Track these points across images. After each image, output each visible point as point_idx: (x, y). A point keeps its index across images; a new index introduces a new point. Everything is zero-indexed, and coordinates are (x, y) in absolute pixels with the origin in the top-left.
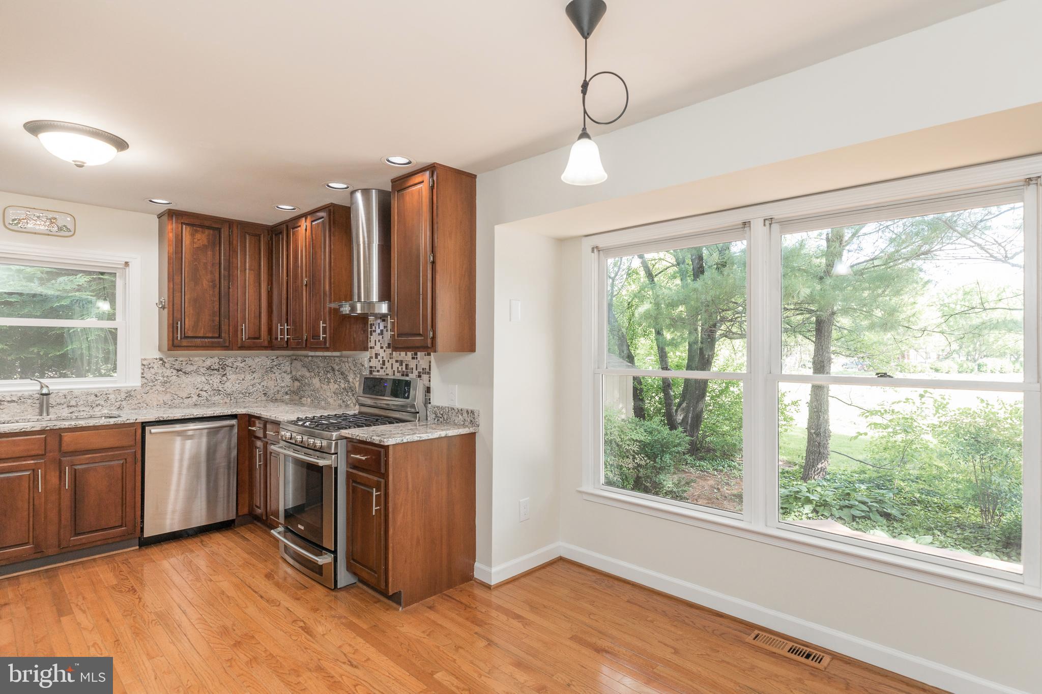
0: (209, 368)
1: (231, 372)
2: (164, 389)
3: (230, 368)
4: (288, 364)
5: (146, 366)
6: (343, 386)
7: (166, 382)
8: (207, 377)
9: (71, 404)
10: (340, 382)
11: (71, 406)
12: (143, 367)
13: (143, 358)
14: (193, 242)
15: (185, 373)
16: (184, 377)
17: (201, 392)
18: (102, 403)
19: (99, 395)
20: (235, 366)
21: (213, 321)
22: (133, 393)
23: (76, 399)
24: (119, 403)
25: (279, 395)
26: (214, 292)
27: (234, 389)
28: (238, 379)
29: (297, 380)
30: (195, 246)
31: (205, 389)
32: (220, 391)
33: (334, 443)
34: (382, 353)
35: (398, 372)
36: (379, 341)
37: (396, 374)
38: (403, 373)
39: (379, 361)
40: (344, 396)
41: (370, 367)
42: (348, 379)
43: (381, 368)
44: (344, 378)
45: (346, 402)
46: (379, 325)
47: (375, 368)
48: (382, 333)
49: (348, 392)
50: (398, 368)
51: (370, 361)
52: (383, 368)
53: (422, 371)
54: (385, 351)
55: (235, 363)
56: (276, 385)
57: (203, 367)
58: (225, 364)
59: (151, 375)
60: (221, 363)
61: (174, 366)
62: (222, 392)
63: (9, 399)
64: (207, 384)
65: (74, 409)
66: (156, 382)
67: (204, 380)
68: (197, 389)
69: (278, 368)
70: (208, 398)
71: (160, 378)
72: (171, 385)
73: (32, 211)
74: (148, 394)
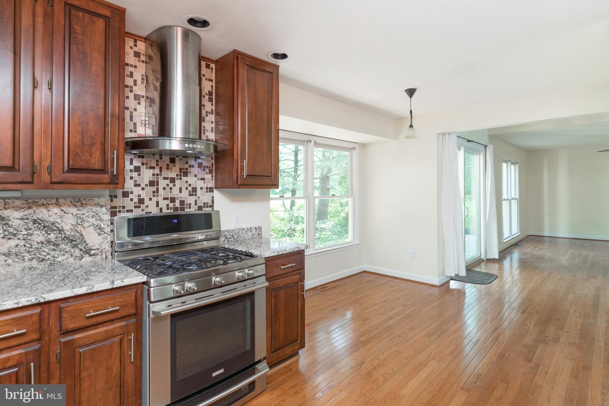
6: (40, 239)
10: (30, 235)
34: (137, 191)
35: (168, 209)
36: (131, 178)
37: (165, 211)
38: (176, 209)
39: (132, 200)
40: (42, 253)
41: (112, 207)
42: (57, 227)
43: (135, 207)
44: (44, 227)
45: (52, 259)
46: (131, 160)
47: (124, 207)
48: (137, 169)
49: (58, 245)
50: (168, 205)
51: (112, 201)
52: (139, 207)
53: (203, 205)
54: (143, 189)
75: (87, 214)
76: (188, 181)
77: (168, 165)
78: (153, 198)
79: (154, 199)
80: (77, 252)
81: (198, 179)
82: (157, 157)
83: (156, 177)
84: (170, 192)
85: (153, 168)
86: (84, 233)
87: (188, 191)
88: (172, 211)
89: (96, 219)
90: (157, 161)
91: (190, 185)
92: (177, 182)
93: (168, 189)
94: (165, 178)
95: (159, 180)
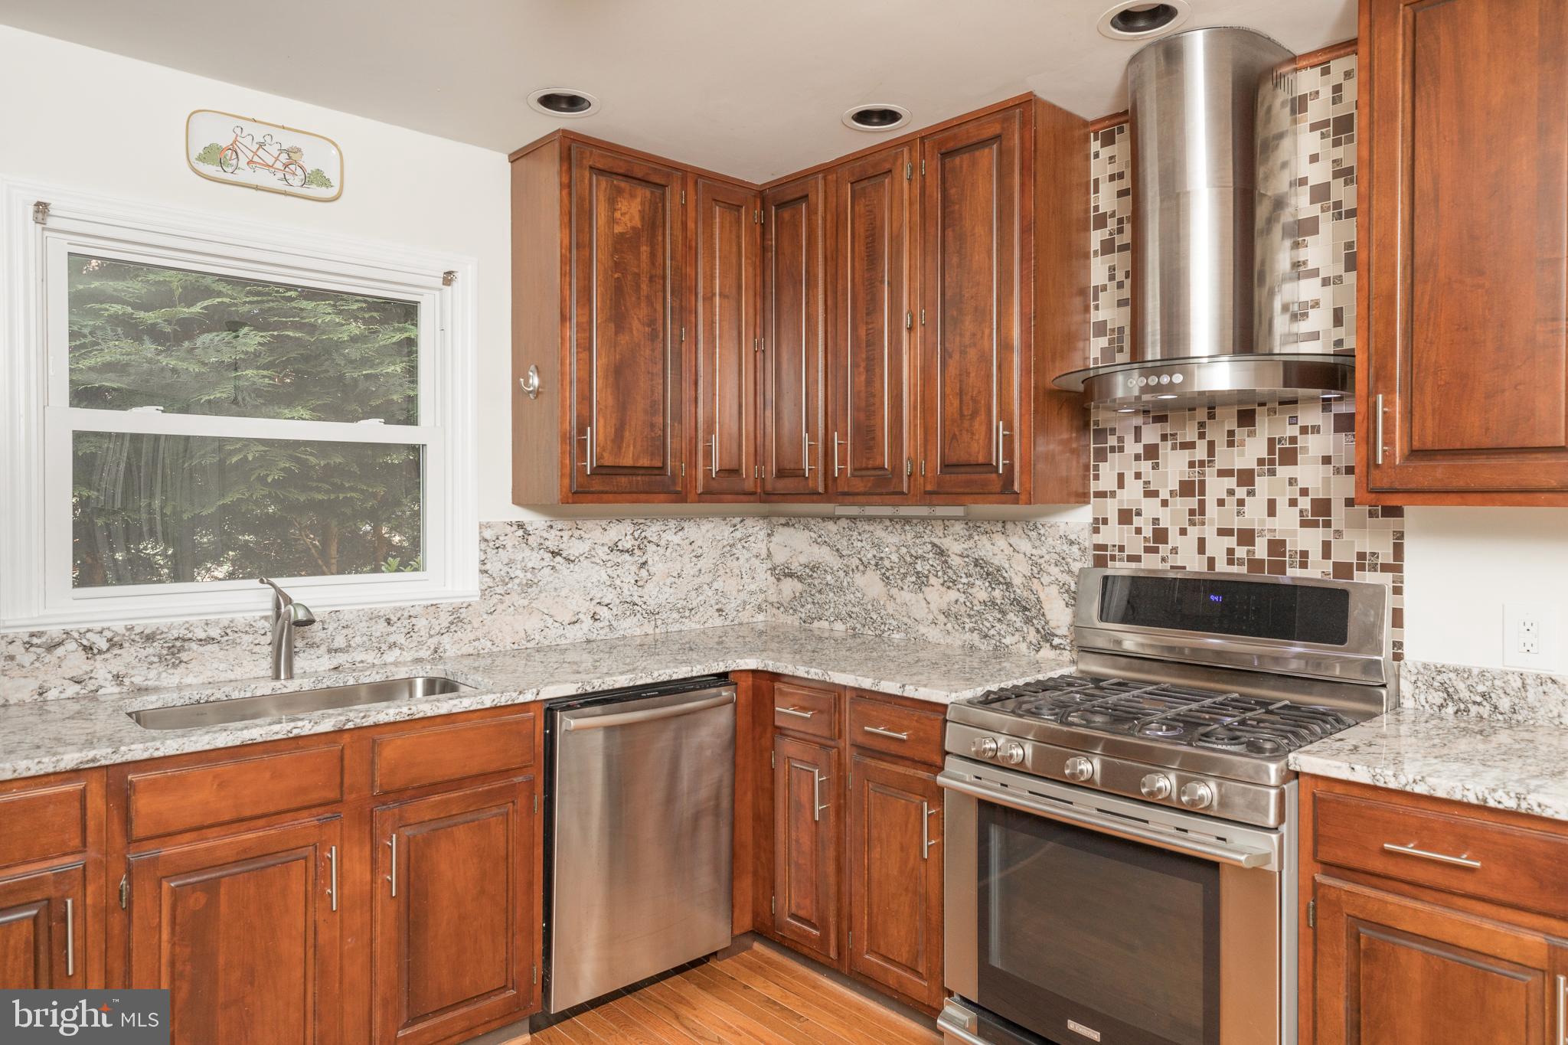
0: (614, 548)
1: (656, 558)
2: (526, 602)
3: (654, 548)
4: (762, 534)
5: (491, 544)
6: (983, 595)
7: (530, 584)
8: (610, 571)
9: (336, 645)
10: (971, 585)
11: (336, 651)
12: (484, 546)
13: (484, 520)
14: (612, 221)
16: (566, 572)
17: (598, 609)
18: (401, 639)
19: (393, 619)
20: (663, 543)
21: (652, 426)
22: (464, 614)
23: (345, 632)
24: (435, 640)
25: (747, 613)
26: (653, 350)
27: (662, 599)
28: (669, 575)
29: (791, 575)
30: (618, 229)
31: (606, 601)
32: (634, 604)
33: (1273, 792)
34: (1151, 508)
35: (1230, 562)
36: (1138, 476)
37: (1222, 566)
38: (1255, 565)
39: (1138, 531)
40: (985, 623)
41: (1097, 547)
42: (1004, 578)
43: (1147, 550)
44: (988, 574)
45: (997, 638)
46: (1138, 431)
47: (1122, 549)
48: (1151, 452)
49: (1003, 613)
50: (1230, 552)
51: (1096, 531)
52: (1156, 550)
53: (1355, 561)
54: (1165, 503)
55: (664, 535)
56: (741, 588)
57: (603, 545)
58: (645, 537)
59: (500, 566)
60: (637, 536)
61: (547, 543)
62: (638, 608)
63: (202, 635)
64: (610, 589)
65: (341, 659)
66: (510, 586)
67: (605, 577)
68: (591, 600)
69: (744, 547)
70: (613, 622)
71: (519, 573)
72: (540, 592)
73: (249, 128)
74: (493, 616)
75: (1047, 557)
76: (1296, 479)
77: (1231, 433)
78: (1190, 529)
79: (1194, 532)
80: (1032, 636)
81: (1337, 471)
82: (1202, 414)
83: (1197, 469)
84: (1239, 513)
85: (1191, 445)
86: (1042, 597)
87: (1296, 510)
88: (1244, 570)
89: (1062, 569)
90: (1202, 425)
91: (1304, 492)
92: (1261, 483)
93: (1231, 504)
94: (1222, 473)
95: (1207, 478)
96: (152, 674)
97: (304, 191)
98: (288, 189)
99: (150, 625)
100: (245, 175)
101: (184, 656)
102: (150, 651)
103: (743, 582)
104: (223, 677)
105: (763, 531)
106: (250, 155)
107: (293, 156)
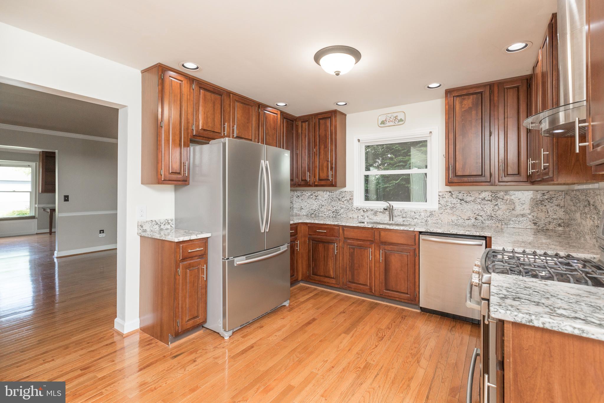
0: (484, 199)
1: (502, 203)
2: (452, 212)
3: (501, 200)
4: (561, 198)
5: (441, 196)
7: (453, 208)
8: (482, 206)
9: (403, 216)
12: (439, 197)
13: (438, 191)
14: (461, 108)
15: (466, 202)
16: (465, 205)
17: (477, 217)
18: (418, 217)
19: (416, 212)
21: (477, 163)
22: (433, 213)
23: (405, 214)
24: (426, 218)
26: (477, 141)
27: (505, 216)
28: (508, 209)
30: (463, 110)
31: (481, 215)
32: (492, 217)
55: (505, 196)
56: (548, 216)
57: (479, 198)
58: (497, 197)
59: (444, 202)
60: (493, 196)
61: (459, 197)
62: (494, 218)
63: (380, 211)
64: (482, 211)
65: (405, 219)
66: (447, 207)
67: (480, 207)
68: (475, 214)
69: (549, 202)
70: (483, 221)
71: (450, 204)
72: (456, 210)
73: (388, 115)
74: (442, 214)
96: (372, 217)
97: (399, 124)
98: (395, 124)
99: (372, 208)
100: (388, 124)
101: (377, 214)
102: (372, 212)
103: (549, 214)
104: (383, 219)
105: (562, 196)
106: (388, 120)
107: (396, 117)
